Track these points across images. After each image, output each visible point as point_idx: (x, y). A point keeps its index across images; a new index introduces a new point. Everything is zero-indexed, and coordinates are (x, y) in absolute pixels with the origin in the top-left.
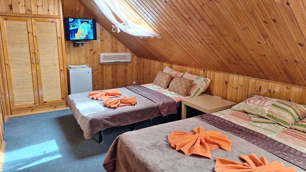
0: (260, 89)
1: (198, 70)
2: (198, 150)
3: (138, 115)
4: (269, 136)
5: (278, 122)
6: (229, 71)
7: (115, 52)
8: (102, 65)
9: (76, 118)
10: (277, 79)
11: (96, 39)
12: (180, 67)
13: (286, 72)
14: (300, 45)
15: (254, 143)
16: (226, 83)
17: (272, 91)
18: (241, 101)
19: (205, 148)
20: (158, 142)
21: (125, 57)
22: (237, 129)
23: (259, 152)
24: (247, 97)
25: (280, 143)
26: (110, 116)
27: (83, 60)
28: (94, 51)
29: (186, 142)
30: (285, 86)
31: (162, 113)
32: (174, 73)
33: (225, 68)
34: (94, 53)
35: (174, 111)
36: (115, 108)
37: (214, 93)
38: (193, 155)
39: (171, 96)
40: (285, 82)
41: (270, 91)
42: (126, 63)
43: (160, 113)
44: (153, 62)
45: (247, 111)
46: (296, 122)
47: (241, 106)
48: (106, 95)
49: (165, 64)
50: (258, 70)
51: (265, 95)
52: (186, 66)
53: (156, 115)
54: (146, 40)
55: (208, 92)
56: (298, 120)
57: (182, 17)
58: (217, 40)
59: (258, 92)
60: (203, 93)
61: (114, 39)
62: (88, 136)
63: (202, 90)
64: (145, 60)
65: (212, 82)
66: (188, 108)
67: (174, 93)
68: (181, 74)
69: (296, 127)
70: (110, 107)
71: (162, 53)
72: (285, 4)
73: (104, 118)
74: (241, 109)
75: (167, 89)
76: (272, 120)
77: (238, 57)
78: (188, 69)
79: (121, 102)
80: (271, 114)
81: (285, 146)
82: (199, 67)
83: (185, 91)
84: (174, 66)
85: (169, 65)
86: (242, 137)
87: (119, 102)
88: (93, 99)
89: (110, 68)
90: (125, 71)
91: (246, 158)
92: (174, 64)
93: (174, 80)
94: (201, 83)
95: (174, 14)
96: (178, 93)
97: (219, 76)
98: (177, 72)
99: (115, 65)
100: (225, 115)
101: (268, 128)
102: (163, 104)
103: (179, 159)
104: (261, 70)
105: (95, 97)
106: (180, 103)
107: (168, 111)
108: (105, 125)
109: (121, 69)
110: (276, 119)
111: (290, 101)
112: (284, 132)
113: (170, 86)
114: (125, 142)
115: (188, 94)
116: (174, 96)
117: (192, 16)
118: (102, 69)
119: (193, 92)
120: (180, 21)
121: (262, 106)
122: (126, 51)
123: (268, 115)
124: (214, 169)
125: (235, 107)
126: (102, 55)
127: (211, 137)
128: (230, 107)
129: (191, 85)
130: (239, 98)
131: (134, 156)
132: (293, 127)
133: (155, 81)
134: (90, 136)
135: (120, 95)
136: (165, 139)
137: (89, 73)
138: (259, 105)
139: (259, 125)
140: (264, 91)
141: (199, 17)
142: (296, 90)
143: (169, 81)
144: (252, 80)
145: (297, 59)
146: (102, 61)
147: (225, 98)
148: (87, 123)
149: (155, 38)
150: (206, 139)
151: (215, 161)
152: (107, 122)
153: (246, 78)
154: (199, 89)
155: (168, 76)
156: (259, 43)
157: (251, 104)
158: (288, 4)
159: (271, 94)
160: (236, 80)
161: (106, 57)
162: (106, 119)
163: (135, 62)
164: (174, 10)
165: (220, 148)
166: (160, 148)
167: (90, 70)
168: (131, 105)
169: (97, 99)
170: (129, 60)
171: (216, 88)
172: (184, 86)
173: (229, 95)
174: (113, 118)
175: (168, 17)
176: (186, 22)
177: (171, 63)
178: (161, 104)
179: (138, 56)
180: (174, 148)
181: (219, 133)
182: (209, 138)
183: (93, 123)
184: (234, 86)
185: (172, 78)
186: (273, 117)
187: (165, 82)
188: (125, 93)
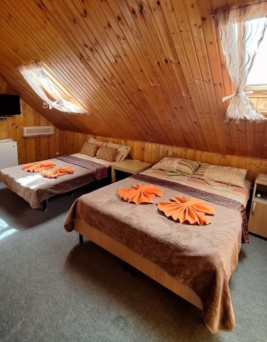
0: (167, 152)
1: (119, 140)
2: (145, 200)
3: (78, 182)
4: (181, 183)
5: (183, 174)
6: (145, 140)
7: (38, 126)
8: (25, 138)
10: (178, 145)
11: (19, 113)
12: (103, 137)
13: (185, 140)
14: (195, 123)
15: (174, 189)
16: (143, 149)
17: (175, 153)
18: (156, 163)
19: (148, 197)
20: (112, 199)
21: (48, 130)
22: (161, 182)
23: (181, 195)
24: (159, 160)
25: (189, 187)
26: (53, 185)
27: (4, 134)
28: (17, 124)
29: (134, 195)
30: (183, 150)
31: (97, 178)
32: (99, 143)
33: (143, 137)
34: (16, 127)
36: (55, 178)
37: (134, 158)
38: (142, 203)
39: (100, 163)
40: (184, 146)
41: (174, 153)
42: (48, 136)
43: (95, 178)
44: (76, 134)
45: (162, 168)
46: (193, 173)
47: (158, 165)
48: (41, 167)
49: (89, 136)
50: (166, 139)
51: (171, 157)
52: (109, 137)
55: (129, 157)
56: (194, 171)
57: (113, 100)
59: (166, 155)
60: (126, 158)
61: (37, 113)
62: (36, 205)
63: (125, 156)
64: (68, 132)
65: (132, 149)
66: (117, 171)
67: (102, 160)
68: (106, 144)
69: (195, 176)
70: (51, 178)
72: (189, 98)
73: (49, 187)
74: (159, 167)
75: (95, 157)
76: (179, 173)
77: (154, 129)
78: (111, 139)
79: (60, 172)
80: (178, 169)
81: (192, 188)
82: (121, 137)
83: (112, 157)
84: (97, 137)
85: (93, 136)
86: (166, 187)
87: (58, 172)
88: (29, 171)
89: (33, 141)
90: (49, 143)
91: (174, 199)
92: (98, 135)
93: (100, 149)
94: (124, 150)
95: (107, 97)
96: (106, 159)
97: (137, 145)
98: (101, 143)
99: (38, 138)
100: (149, 173)
101: (179, 179)
102: (97, 170)
103: (133, 207)
104: (168, 139)
105: (31, 169)
106: (110, 168)
107: (101, 175)
108: (50, 193)
109: (44, 142)
110: (182, 172)
111: (187, 159)
112: (188, 180)
113: (97, 154)
115: (114, 160)
116: (105, 164)
117: (122, 100)
118: (25, 142)
119: (118, 159)
120: (111, 103)
121: (172, 164)
122: (48, 125)
123: (177, 170)
124: (158, 210)
125: (154, 167)
126: (25, 129)
127: (149, 190)
128: (150, 167)
129: (116, 153)
130: (153, 160)
132: (192, 176)
133: (82, 151)
135: (55, 165)
136: (116, 196)
137: (14, 147)
138: (170, 164)
139: (173, 177)
140: (170, 153)
141: (128, 101)
142: (190, 152)
143: (96, 150)
144: (162, 146)
145: (192, 132)
146: (26, 135)
147: (142, 161)
148: (34, 194)
151: (157, 205)
152: (52, 191)
153: (157, 145)
154: (123, 155)
155: (94, 146)
156: (170, 121)
157: (165, 163)
158: (191, 98)
159: (175, 156)
160: (150, 147)
161: (29, 131)
162: (51, 188)
163: (57, 134)
164: (107, 94)
165: (156, 196)
166: (115, 202)
167: (15, 144)
168: (70, 173)
169: (34, 171)
170: (53, 133)
171: (135, 154)
172: (111, 154)
173: (146, 158)
174: (57, 186)
175: (100, 99)
176: (116, 103)
177: (95, 135)
178: (95, 170)
179: (60, 129)
180: (126, 201)
181: (152, 186)
182: (147, 190)
183: (40, 193)
184: (149, 152)
185: (98, 148)
186: (180, 171)
187: (92, 151)
188: (59, 164)
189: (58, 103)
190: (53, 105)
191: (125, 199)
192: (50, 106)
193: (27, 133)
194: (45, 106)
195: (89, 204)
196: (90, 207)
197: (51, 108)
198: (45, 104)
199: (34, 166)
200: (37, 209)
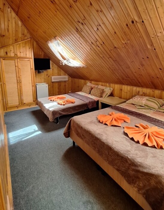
0: (139, 92)
1: (106, 84)
2: (115, 123)
3: (77, 108)
4: (147, 115)
5: (150, 108)
6: (122, 83)
7: (59, 75)
8: (53, 82)
9: (43, 111)
10: (147, 87)
11: (50, 68)
12: (95, 82)
13: (152, 83)
14: (160, 69)
15: (140, 119)
16: (121, 90)
17: (145, 93)
18: (130, 99)
19: (118, 122)
20: (92, 121)
21: (65, 78)
22: (131, 112)
23: (145, 123)
24: (132, 97)
25: (153, 118)
26: (62, 109)
27: (43, 80)
28: (49, 75)
29: (108, 119)
30: (152, 90)
31: (89, 107)
32: (93, 86)
33: (121, 82)
34: (49, 77)
35: (95, 106)
36: (64, 105)
37: (115, 95)
38: (112, 126)
39: (93, 98)
40: (151, 88)
41: (144, 93)
42: (65, 82)
43: (88, 107)
44: (80, 80)
45: (133, 103)
46: (159, 108)
47: (131, 101)
48: (58, 98)
49: (87, 81)
50: (138, 82)
51: (142, 95)
52: (99, 82)
53: (86, 108)
54: (77, 68)
55: (112, 95)
56: (160, 107)
57: (99, 56)
58: (117, 68)
59: (138, 94)
60: (109, 96)
61: (59, 69)
62: (52, 120)
63: (109, 94)
64: (76, 79)
65: (113, 90)
66: (102, 104)
67: (94, 96)
68: (97, 86)
69: (160, 110)
70: (61, 105)
71: (86, 76)
72: (153, 49)
73: (60, 110)
74: (131, 102)
75: (90, 94)
76: (147, 107)
77: (128, 76)
78: (100, 83)
79: (67, 102)
80: (146, 104)
81: (156, 119)
82: (106, 82)
83: (100, 95)
84: (92, 82)
85: (90, 81)
86: (134, 116)
87: (66, 102)
88: (51, 100)
89: (57, 84)
90: (65, 85)
91: (138, 125)
92: (93, 81)
93: (93, 89)
94: (108, 90)
95: (95, 55)
96: (96, 96)
97: (117, 87)
98: (94, 85)
99: (59, 82)
100: (123, 106)
101: (146, 111)
102: (89, 102)
103: (106, 128)
104: (139, 82)
105: (52, 99)
106: (98, 101)
107: (92, 106)
108: (60, 114)
109: (63, 84)
110: (149, 107)
111: (154, 97)
112: (154, 113)
113: (91, 92)
114: (75, 121)
115: (101, 97)
116: (95, 98)
117: (105, 56)
118: (53, 85)
119: (104, 96)
120: (98, 58)
121: (142, 100)
122: (65, 75)
123: (145, 105)
124: (124, 132)
125: (128, 102)
126: (53, 77)
127: (119, 117)
128: (125, 102)
129: (103, 92)
130: (128, 97)
131: (82, 128)
132: (158, 110)
133: (82, 90)
134: (53, 120)
135: (65, 98)
136: (96, 119)
137: (46, 87)
138: (140, 100)
139: (141, 110)
140: (141, 93)
141: (108, 56)
142: (157, 92)
143: (90, 90)
144: (135, 88)
145: (158, 76)
146: (53, 81)
147: (121, 98)
148: (51, 113)
149: (83, 67)
150: (117, 118)
151: (124, 128)
152: (61, 112)
153: (131, 87)
154: (107, 94)
155: (90, 87)
156: (139, 69)
157: (136, 100)
158: (155, 49)
159: (144, 95)
160: (126, 88)
161: (55, 78)
162: (61, 111)
163: (70, 81)
164: (95, 53)
165: (125, 122)
166: (94, 123)
167: (47, 85)
168: (72, 103)
169: (53, 101)
170: (67, 80)
171: (116, 93)
172: (99, 92)
173: (123, 96)
174: (64, 110)
175: (91, 56)
176: (101, 59)
177: (91, 81)
178: (88, 102)
179: (72, 77)
180: (102, 123)
181: (122, 115)
182: (118, 117)
183: (54, 113)
184: (125, 92)
185: (92, 89)
186: (147, 106)
187: (88, 90)
188: (67, 97)
189: (67, 61)
190: (65, 62)
191: (101, 121)
192: (63, 63)
193: (54, 79)
194: (61, 63)
195: (77, 122)
196: (77, 124)
197: (64, 64)
198: (61, 62)
199: (54, 98)
200: (52, 122)
